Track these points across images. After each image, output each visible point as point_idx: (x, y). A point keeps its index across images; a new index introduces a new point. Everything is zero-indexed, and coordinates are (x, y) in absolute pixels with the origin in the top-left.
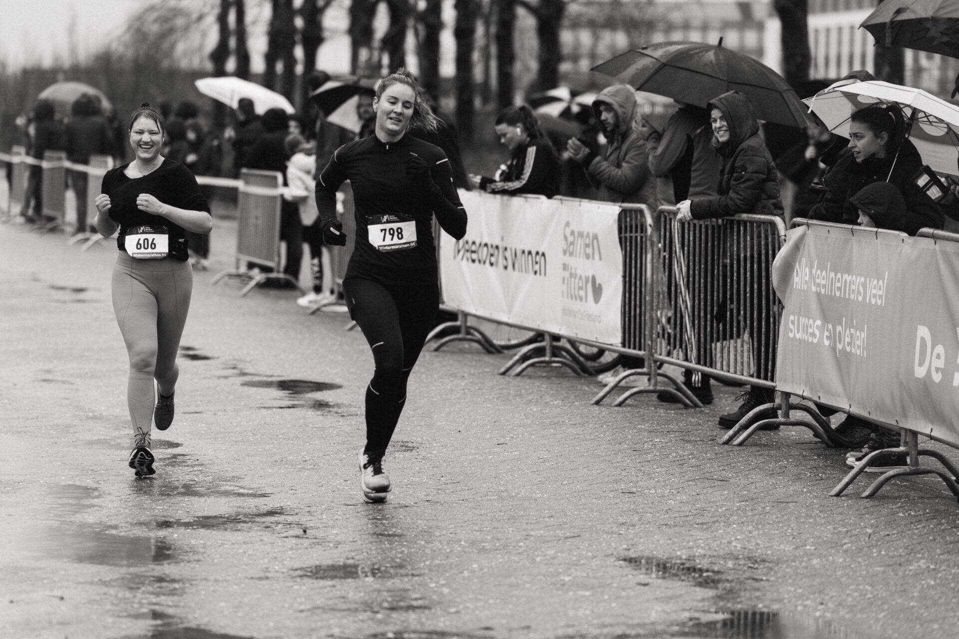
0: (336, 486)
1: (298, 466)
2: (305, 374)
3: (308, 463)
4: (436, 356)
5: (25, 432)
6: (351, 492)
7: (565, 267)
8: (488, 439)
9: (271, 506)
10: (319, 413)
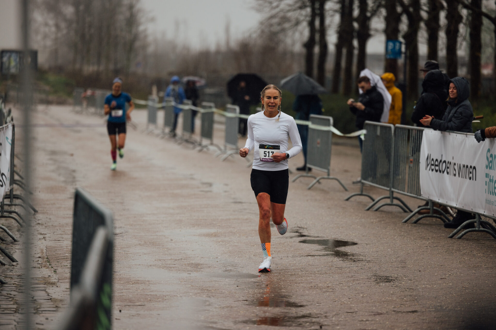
0: (343, 301)
1: (324, 290)
2: (337, 236)
3: (330, 288)
4: (415, 226)
5: (173, 268)
6: (351, 305)
7: (487, 175)
8: (436, 276)
9: (305, 312)
10: (341, 259)
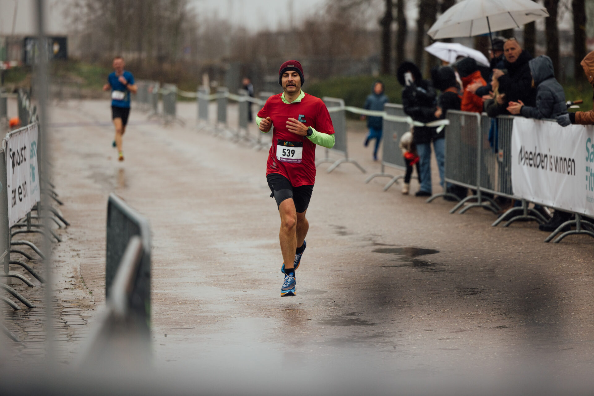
0: (421, 319)
1: (399, 305)
2: (416, 243)
3: (406, 303)
4: (506, 230)
5: (227, 285)
6: (431, 322)
7: (587, 169)
8: (529, 286)
9: (377, 331)
10: (420, 270)
